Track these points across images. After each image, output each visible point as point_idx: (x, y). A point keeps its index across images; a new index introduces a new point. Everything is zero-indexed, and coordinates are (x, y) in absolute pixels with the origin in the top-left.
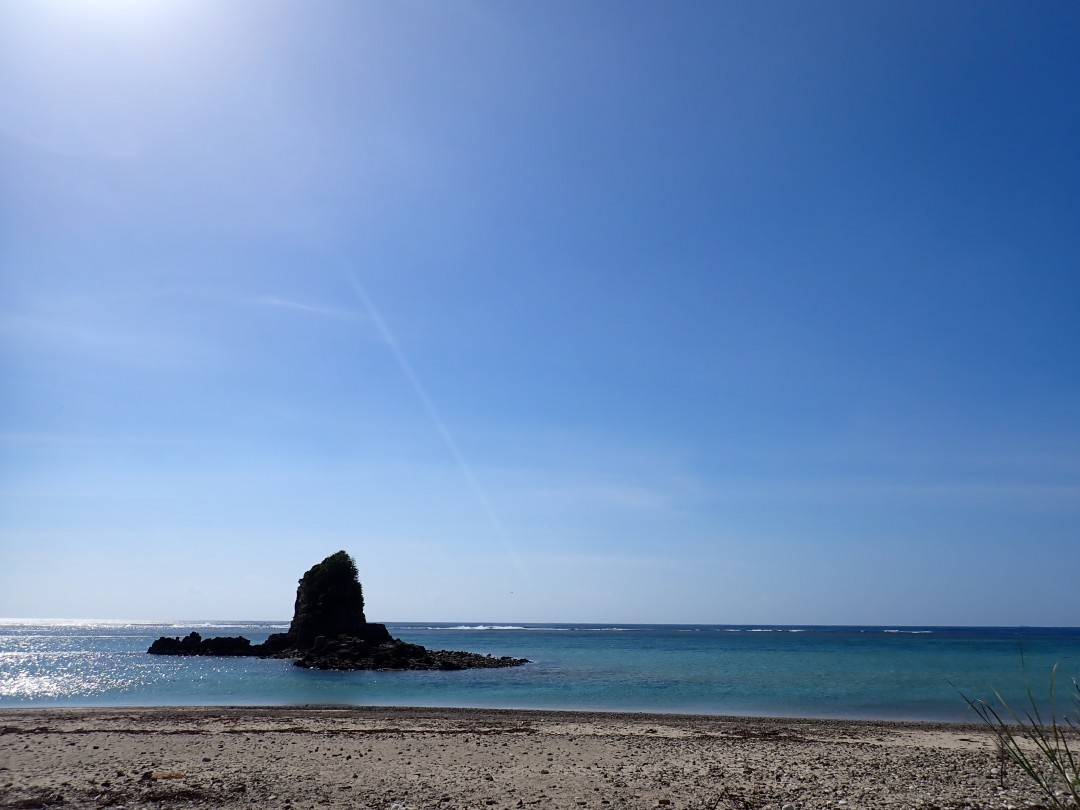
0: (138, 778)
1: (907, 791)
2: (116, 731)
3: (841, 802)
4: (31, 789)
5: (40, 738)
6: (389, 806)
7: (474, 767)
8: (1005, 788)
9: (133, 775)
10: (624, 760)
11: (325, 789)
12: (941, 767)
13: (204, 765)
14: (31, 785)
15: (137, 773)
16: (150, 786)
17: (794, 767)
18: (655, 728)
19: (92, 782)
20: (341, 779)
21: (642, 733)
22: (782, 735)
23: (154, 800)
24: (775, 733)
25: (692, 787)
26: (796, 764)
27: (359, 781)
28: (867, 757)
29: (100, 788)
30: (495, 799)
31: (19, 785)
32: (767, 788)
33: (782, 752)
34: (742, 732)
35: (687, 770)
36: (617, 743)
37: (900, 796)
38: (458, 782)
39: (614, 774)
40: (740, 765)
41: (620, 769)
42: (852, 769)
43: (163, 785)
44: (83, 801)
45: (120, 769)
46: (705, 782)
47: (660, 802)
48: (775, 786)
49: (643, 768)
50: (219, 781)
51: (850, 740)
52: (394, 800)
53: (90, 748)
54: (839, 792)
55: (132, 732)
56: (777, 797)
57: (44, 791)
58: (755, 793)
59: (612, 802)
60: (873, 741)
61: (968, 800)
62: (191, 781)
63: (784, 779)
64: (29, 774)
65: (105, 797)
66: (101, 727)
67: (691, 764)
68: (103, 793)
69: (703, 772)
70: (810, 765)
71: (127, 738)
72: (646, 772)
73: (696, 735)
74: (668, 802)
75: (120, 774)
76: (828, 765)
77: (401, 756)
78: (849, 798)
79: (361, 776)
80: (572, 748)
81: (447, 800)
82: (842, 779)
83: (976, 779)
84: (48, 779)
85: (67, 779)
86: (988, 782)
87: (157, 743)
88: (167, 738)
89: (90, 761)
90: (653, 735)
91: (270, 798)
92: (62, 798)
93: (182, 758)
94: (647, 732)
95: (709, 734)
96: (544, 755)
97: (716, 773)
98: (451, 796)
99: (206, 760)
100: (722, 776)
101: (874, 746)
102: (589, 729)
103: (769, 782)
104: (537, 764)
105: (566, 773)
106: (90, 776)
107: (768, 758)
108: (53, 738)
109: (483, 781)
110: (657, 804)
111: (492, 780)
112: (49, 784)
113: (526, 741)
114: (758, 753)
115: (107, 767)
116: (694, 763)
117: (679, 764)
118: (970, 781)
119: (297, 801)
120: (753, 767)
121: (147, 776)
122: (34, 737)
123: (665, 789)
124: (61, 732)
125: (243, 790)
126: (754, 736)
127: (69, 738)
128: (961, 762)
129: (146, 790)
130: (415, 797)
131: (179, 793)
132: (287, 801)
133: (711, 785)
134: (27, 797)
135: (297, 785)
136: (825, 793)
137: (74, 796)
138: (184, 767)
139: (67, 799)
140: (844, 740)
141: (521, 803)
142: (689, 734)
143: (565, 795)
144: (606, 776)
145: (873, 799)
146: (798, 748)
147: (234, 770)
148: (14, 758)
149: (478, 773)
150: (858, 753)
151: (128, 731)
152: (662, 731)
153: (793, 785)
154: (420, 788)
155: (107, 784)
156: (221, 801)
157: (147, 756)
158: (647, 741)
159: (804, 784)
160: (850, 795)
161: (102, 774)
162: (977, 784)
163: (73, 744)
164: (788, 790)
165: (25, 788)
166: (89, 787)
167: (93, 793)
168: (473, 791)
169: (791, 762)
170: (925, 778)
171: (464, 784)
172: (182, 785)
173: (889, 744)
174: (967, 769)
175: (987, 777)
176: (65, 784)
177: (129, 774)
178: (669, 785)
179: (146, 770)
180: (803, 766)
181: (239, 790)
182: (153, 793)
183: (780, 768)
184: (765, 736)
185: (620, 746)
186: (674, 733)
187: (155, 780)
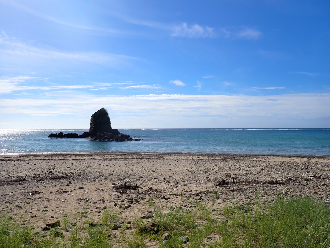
0: (48, 173)
1: (279, 173)
2: (41, 160)
3: (260, 177)
4: (16, 176)
5: (18, 162)
6: (125, 180)
7: (148, 168)
8: (308, 173)
9: (47, 172)
10: (192, 166)
11: (105, 175)
12: (287, 167)
13: (68, 169)
14: (16, 175)
15: (48, 171)
16: (52, 175)
17: (243, 167)
18: (199, 157)
19: (34, 174)
20: (109, 172)
21: (195, 158)
22: (237, 158)
23: (54, 179)
24: (234, 158)
25: (215, 173)
26: (243, 166)
27: (115, 173)
28: (263, 164)
29: (36, 176)
30: (156, 177)
31: (12, 175)
32: (237, 173)
33: (238, 163)
34: (225, 158)
35: (212, 168)
36: (189, 161)
37: (277, 175)
38: (144, 173)
39: (190, 170)
40: (227, 167)
41: (192, 168)
42: (261, 167)
43: (56, 174)
44: (32, 180)
45: (42, 170)
46: (218, 172)
47: (206, 178)
48: (239, 172)
49: (199, 168)
50: (72, 173)
51: (256, 160)
52: (126, 178)
53: (33, 164)
54: (259, 174)
55: (46, 160)
56: (241, 176)
57: (20, 177)
58: (234, 175)
59: (191, 178)
60: (263, 160)
61: (298, 176)
62: (64, 173)
63: (241, 171)
64: (15, 172)
65: (38, 178)
66: (36, 159)
67: (212, 167)
68: (38, 177)
69: (217, 169)
70: (248, 166)
71: (44, 161)
72: (200, 169)
73: (212, 159)
74: (208, 178)
75: (43, 172)
76: (253, 166)
77: (126, 166)
78: (262, 176)
79: (115, 171)
80: (176, 162)
81: (142, 178)
82: (258, 170)
83: (298, 170)
84: (21, 173)
85: (27, 173)
86: (302, 171)
87: (53, 163)
88: (56, 161)
89: (33, 168)
90: (199, 159)
91: (89, 178)
92: (25, 179)
93: (61, 167)
94: (197, 158)
95: (215, 158)
96: (168, 164)
97: (221, 169)
98: (143, 177)
99: (68, 167)
100: (223, 170)
101: (264, 161)
102: (180, 157)
103: (237, 171)
104: (167, 167)
105: (176, 170)
106: (34, 172)
107: (234, 164)
108: (22, 162)
109: (152, 172)
110: (205, 178)
111: (154, 172)
112: (21, 175)
113: (163, 161)
114: (231, 163)
115: (39, 170)
116: (213, 166)
117: (209, 167)
118: (297, 170)
119: (97, 179)
120: (231, 167)
121: (51, 172)
122: (16, 162)
123: (206, 174)
124: (24, 160)
125: (80, 176)
126: (228, 159)
127: (27, 162)
128: (292, 165)
129: (51, 176)
130: (132, 177)
131: (61, 177)
132: (94, 179)
133: (220, 172)
134: (15, 179)
135: (96, 174)
136: (255, 174)
137: (29, 178)
138: (62, 169)
139: (27, 179)
140: (255, 160)
141: (164, 178)
142: (209, 158)
143: (177, 176)
144: (188, 171)
145: (269, 176)
146: (242, 162)
147: (77, 170)
148: (11, 167)
149: (150, 170)
150: (260, 163)
151: (44, 160)
152: (201, 158)
153: (244, 172)
154: (133, 174)
155: (39, 175)
156: (74, 179)
157: (50, 166)
158: (198, 160)
159: (248, 172)
160: (262, 175)
161: (37, 172)
162: (299, 171)
163: (28, 164)
164: (243, 174)
165: (14, 176)
166: (33, 176)
167: (35, 177)
168: (149, 175)
169: (242, 166)
170: (283, 170)
171: (146, 173)
172: (61, 175)
173: (268, 161)
174: (294, 167)
175: (301, 169)
176: (26, 175)
177: (45, 172)
178: (207, 173)
179: (50, 171)
180: (246, 167)
181: (79, 176)
182: (53, 177)
183: (239, 167)
184: (231, 159)
185: (190, 162)
186: (205, 158)
187: (53, 173)
